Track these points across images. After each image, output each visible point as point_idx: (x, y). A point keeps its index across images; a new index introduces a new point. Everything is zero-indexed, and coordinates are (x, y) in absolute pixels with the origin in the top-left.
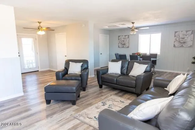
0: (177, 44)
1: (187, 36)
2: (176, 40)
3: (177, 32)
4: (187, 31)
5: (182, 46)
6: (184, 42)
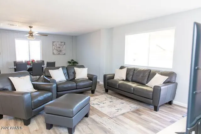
0: (55, 52)
1: (62, 46)
2: (55, 49)
3: (55, 42)
4: (61, 42)
5: (59, 54)
6: (60, 51)
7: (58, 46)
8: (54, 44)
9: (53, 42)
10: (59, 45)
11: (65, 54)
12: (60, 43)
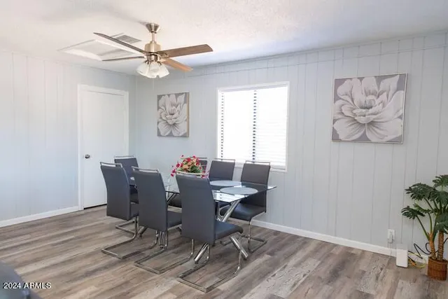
0: (344, 129)
1: (383, 96)
2: (341, 113)
4: (380, 79)
5: (364, 139)
6: (372, 123)
7: (360, 98)
8: (341, 90)
9: (339, 82)
10: (367, 93)
11: (397, 141)
12: (371, 84)
